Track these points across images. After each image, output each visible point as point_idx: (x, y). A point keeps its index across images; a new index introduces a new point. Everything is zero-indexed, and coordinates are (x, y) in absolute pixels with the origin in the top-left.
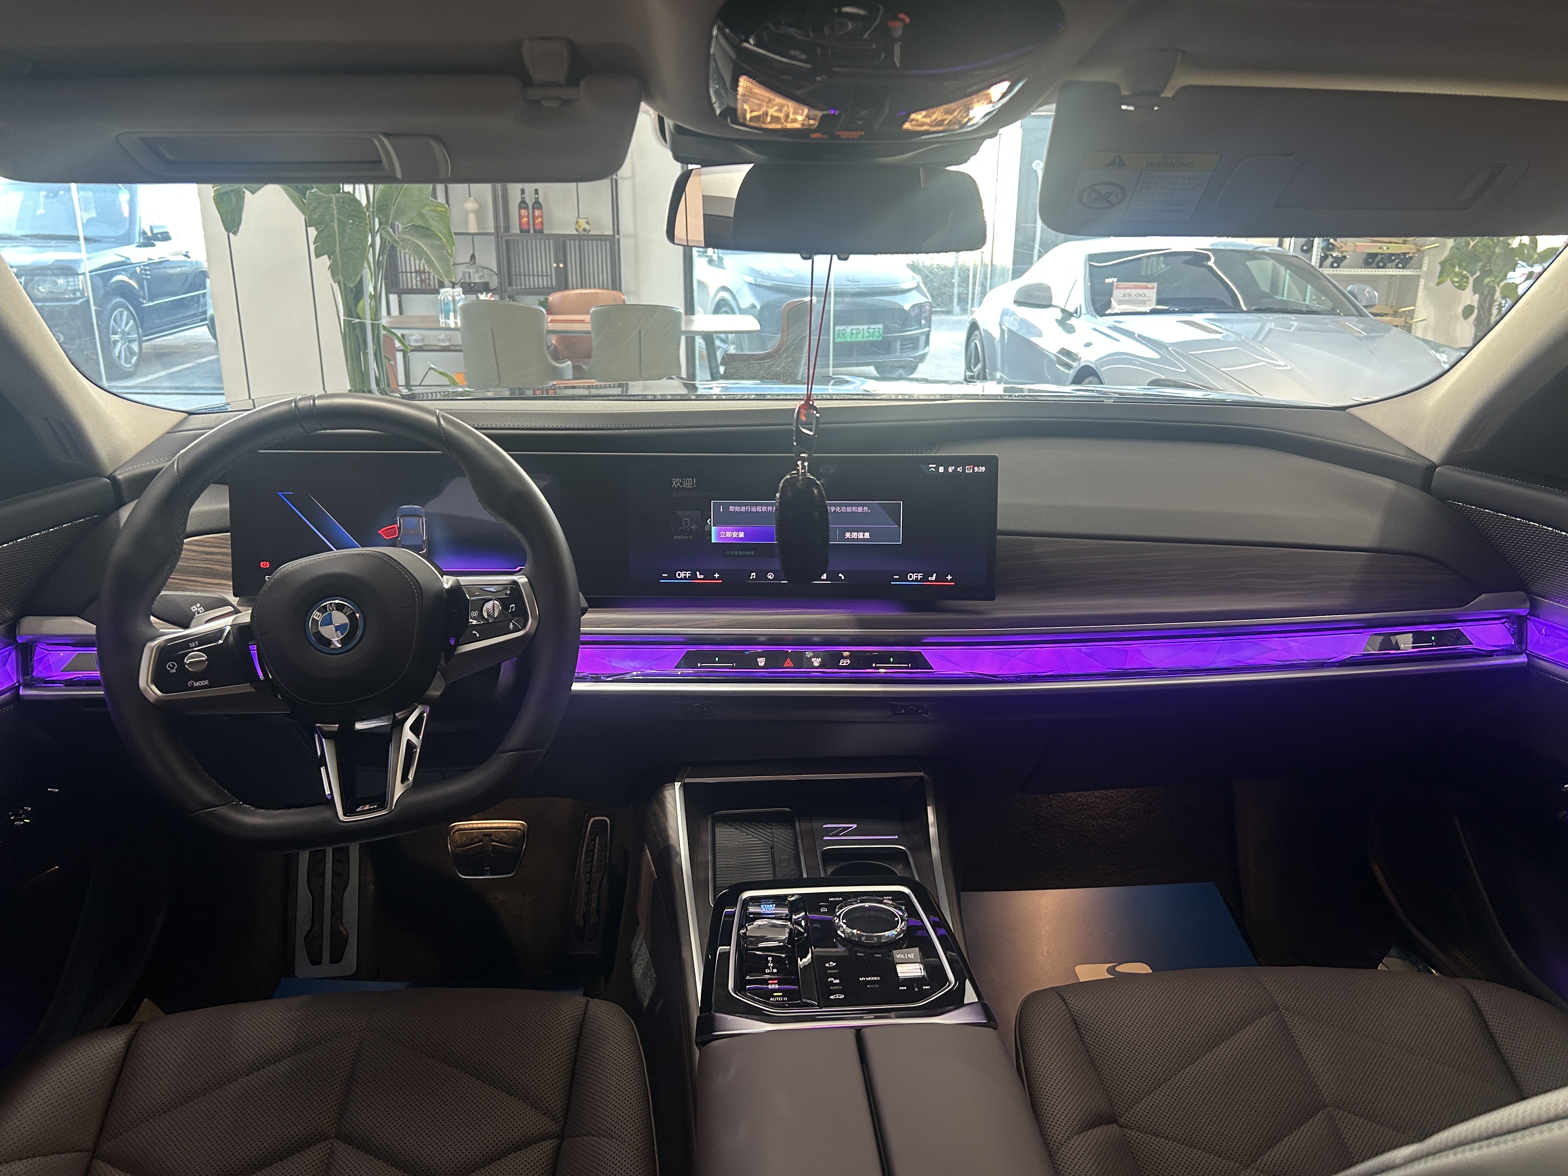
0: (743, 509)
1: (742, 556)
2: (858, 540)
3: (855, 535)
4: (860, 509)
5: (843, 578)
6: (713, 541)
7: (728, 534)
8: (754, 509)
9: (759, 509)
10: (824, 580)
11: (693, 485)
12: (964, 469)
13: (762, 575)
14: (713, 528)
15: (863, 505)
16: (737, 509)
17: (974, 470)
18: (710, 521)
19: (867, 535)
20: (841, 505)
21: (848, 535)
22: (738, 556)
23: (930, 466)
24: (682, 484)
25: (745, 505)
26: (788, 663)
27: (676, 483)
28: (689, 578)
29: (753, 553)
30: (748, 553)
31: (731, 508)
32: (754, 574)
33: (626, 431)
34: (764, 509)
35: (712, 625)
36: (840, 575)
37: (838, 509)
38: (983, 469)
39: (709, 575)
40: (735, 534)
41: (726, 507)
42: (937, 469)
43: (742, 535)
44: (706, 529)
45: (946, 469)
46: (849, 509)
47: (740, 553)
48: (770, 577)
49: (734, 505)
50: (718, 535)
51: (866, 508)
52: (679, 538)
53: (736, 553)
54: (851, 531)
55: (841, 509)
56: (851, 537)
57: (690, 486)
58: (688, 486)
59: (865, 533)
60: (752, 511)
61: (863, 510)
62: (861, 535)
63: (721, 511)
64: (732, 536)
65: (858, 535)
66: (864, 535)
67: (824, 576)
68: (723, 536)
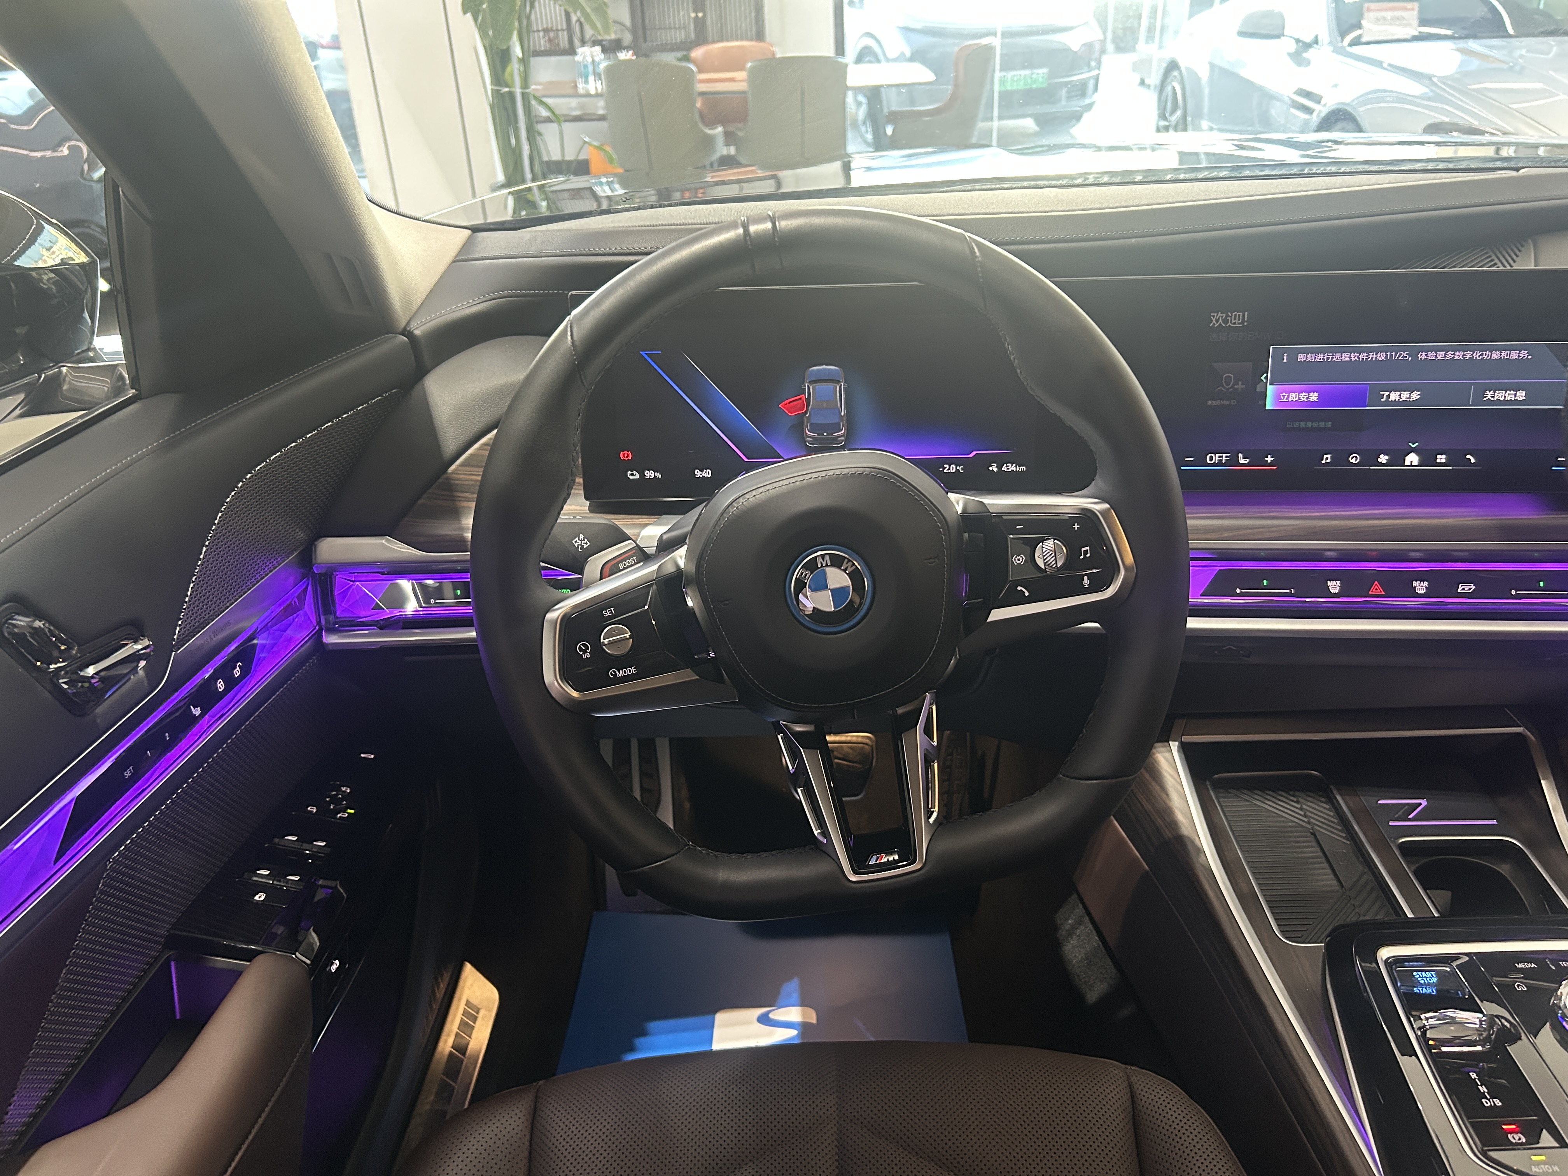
0: (1320, 357)
1: (1312, 429)
2: (1505, 402)
3: (1500, 395)
4: (1514, 355)
5: (1473, 461)
6: (1268, 407)
7: (1293, 397)
8: (1337, 358)
9: (1346, 357)
10: (1441, 464)
11: (1242, 323)
13: (1341, 458)
14: (1270, 389)
15: (1520, 349)
16: (1310, 357)
18: (1266, 378)
19: (1521, 395)
20: (1483, 349)
21: (1489, 395)
22: (1306, 429)
24: (1225, 321)
25: (1323, 351)
26: (1377, 589)
27: (1217, 321)
28: (1227, 463)
29: (1329, 424)
30: (1322, 424)
31: (1301, 357)
32: (1329, 456)
33: (1133, 240)
34: (1354, 357)
35: (1268, 535)
36: (1468, 457)
37: (1477, 355)
39: (1257, 458)
40: (1303, 397)
41: (1294, 355)
43: (1314, 397)
44: (1259, 388)
46: (1495, 356)
47: (1309, 424)
48: (1353, 461)
49: (1306, 351)
50: (1277, 397)
51: (1524, 353)
52: (1215, 403)
53: (1303, 424)
54: (1496, 388)
55: (1482, 355)
56: (1493, 397)
57: (1239, 324)
58: (1235, 323)
59: (1518, 393)
60: (1334, 359)
61: (1519, 356)
62: (1510, 395)
63: (1285, 361)
64: (1299, 399)
65: (1507, 395)
66: (1516, 394)
67: (1442, 459)
68: (1285, 400)
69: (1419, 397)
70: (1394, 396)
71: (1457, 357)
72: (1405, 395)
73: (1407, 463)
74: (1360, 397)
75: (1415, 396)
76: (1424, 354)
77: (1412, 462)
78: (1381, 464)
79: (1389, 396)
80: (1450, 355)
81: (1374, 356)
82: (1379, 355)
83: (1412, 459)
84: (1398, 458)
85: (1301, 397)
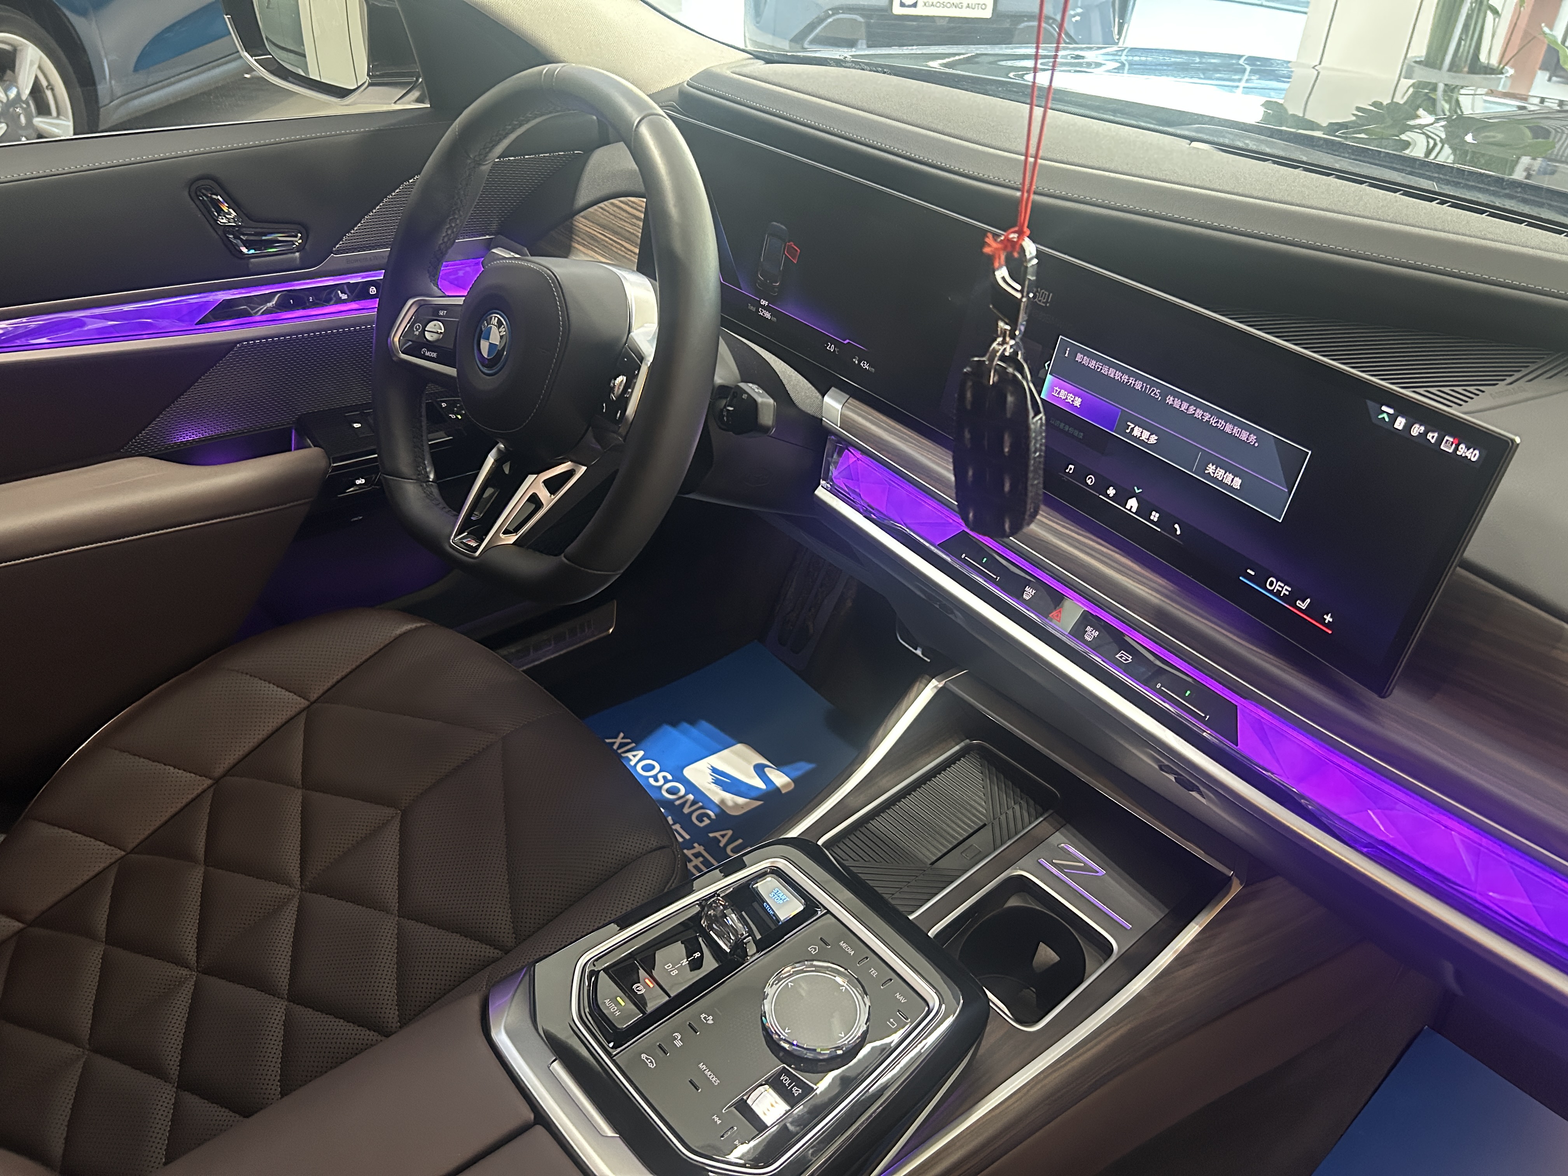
0: (1093, 364)
1: (1067, 433)
2: (1221, 483)
3: (1220, 473)
4: (1244, 436)
5: (1178, 532)
6: (1042, 396)
7: (1063, 394)
8: (1105, 370)
9: (1112, 372)
10: (1152, 522)
11: (1047, 302)
12: (1440, 440)
13: (1081, 474)
14: (1049, 377)
15: (1251, 431)
16: (1086, 361)
17: (1456, 449)
18: (1049, 365)
19: (1237, 483)
20: (1220, 416)
21: (1211, 469)
22: (1062, 431)
23: (1384, 408)
25: (1097, 359)
29: (1081, 435)
30: (1076, 433)
31: (1079, 358)
32: (1072, 467)
34: (1118, 376)
36: (1176, 526)
37: (1213, 421)
38: (1473, 455)
41: (1074, 352)
42: (1393, 419)
43: (1078, 402)
44: (1040, 373)
45: (1408, 427)
46: (1228, 428)
47: (1067, 428)
48: (1089, 482)
49: (1085, 353)
50: (1052, 389)
51: (1253, 438)
53: (1062, 425)
54: (1219, 464)
55: (1217, 422)
56: (1214, 473)
57: (1043, 303)
58: (1040, 301)
59: (1236, 478)
60: (1102, 371)
61: (1247, 439)
62: (1228, 478)
63: (1066, 355)
64: (1067, 398)
65: (1225, 476)
66: (1233, 479)
67: (1155, 516)
68: (1056, 395)
69: (1155, 441)
70: (1137, 432)
71: (1196, 415)
72: (1146, 434)
73: (1128, 507)
74: (1110, 419)
75: (1153, 439)
76: (1172, 398)
77: (1132, 507)
78: (1107, 496)
79: (1133, 429)
80: (1191, 410)
81: (1133, 382)
82: (1137, 383)
83: (1133, 504)
84: (1122, 498)
85: (1069, 398)
